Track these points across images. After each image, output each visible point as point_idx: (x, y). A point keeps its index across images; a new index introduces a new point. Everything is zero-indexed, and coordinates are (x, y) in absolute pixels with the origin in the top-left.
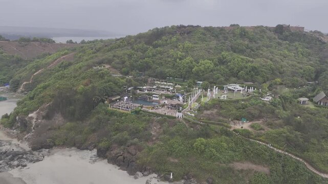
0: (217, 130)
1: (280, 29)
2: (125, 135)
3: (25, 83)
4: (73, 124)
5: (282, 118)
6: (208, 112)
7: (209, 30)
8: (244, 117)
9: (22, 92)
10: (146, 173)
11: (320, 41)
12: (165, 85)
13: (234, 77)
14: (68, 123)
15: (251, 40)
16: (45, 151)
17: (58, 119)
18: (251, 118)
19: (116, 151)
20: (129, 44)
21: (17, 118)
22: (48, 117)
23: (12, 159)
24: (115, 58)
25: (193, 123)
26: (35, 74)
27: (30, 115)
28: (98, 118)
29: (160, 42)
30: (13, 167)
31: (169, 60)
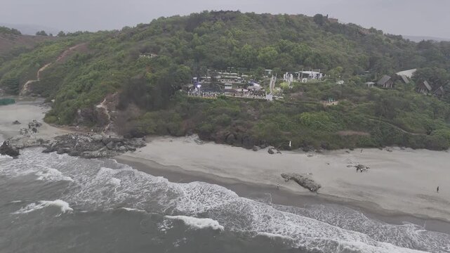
0: (313, 107)
1: (319, 19)
3: (29, 82)
4: (156, 113)
5: (364, 95)
6: (295, 94)
7: (252, 16)
8: (331, 96)
10: (262, 146)
11: (359, 33)
12: (229, 75)
13: (300, 64)
14: (148, 113)
16: (139, 140)
17: (134, 110)
18: (336, 97)
19: (221, 133)
20: (166, 30)
21: (79, 111)
22: (121, 107)
23: (114, 146)
24: (160, 46)
25: (287, 104)
26: (41, 70)
27: (99, 106)
28: (182, 106)
29: (202, 28)
30: (122, 151)
31: (224, 48)
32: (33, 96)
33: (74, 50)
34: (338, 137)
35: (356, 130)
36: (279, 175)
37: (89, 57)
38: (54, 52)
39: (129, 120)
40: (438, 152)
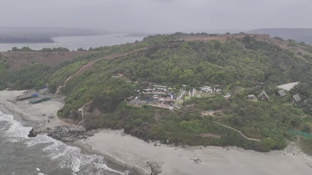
0: (193, 116)
2: (140, 120)
3: (60, 87)
4: (106, 115)
5: (233, 109)
6: (189, 106)
9: (59, 93)
10: (154, 140)
11: (278, 48)
12: (161, 88)
13: (208, 81)
14: (103, 114)
15: (223, 50)
17: (97, 112)
18: (214, 109)
21: (71, 112)
22: (90, 111)
23: (78, 135)
24: (126, 69)
25: (180, 113)
26: (67, 80)
27: (79, 110)
28: (122, 111)
29: (156, 55)
30: (80, 139)
31: (163, 69)
32: (61, 95)
33: (85, 68)
34: (200, 137)
35: (213, 134)
36: (146, 162)
37: (91, 73)
38: (75, 69)
39: (93, 118)
40: (260, 153)
